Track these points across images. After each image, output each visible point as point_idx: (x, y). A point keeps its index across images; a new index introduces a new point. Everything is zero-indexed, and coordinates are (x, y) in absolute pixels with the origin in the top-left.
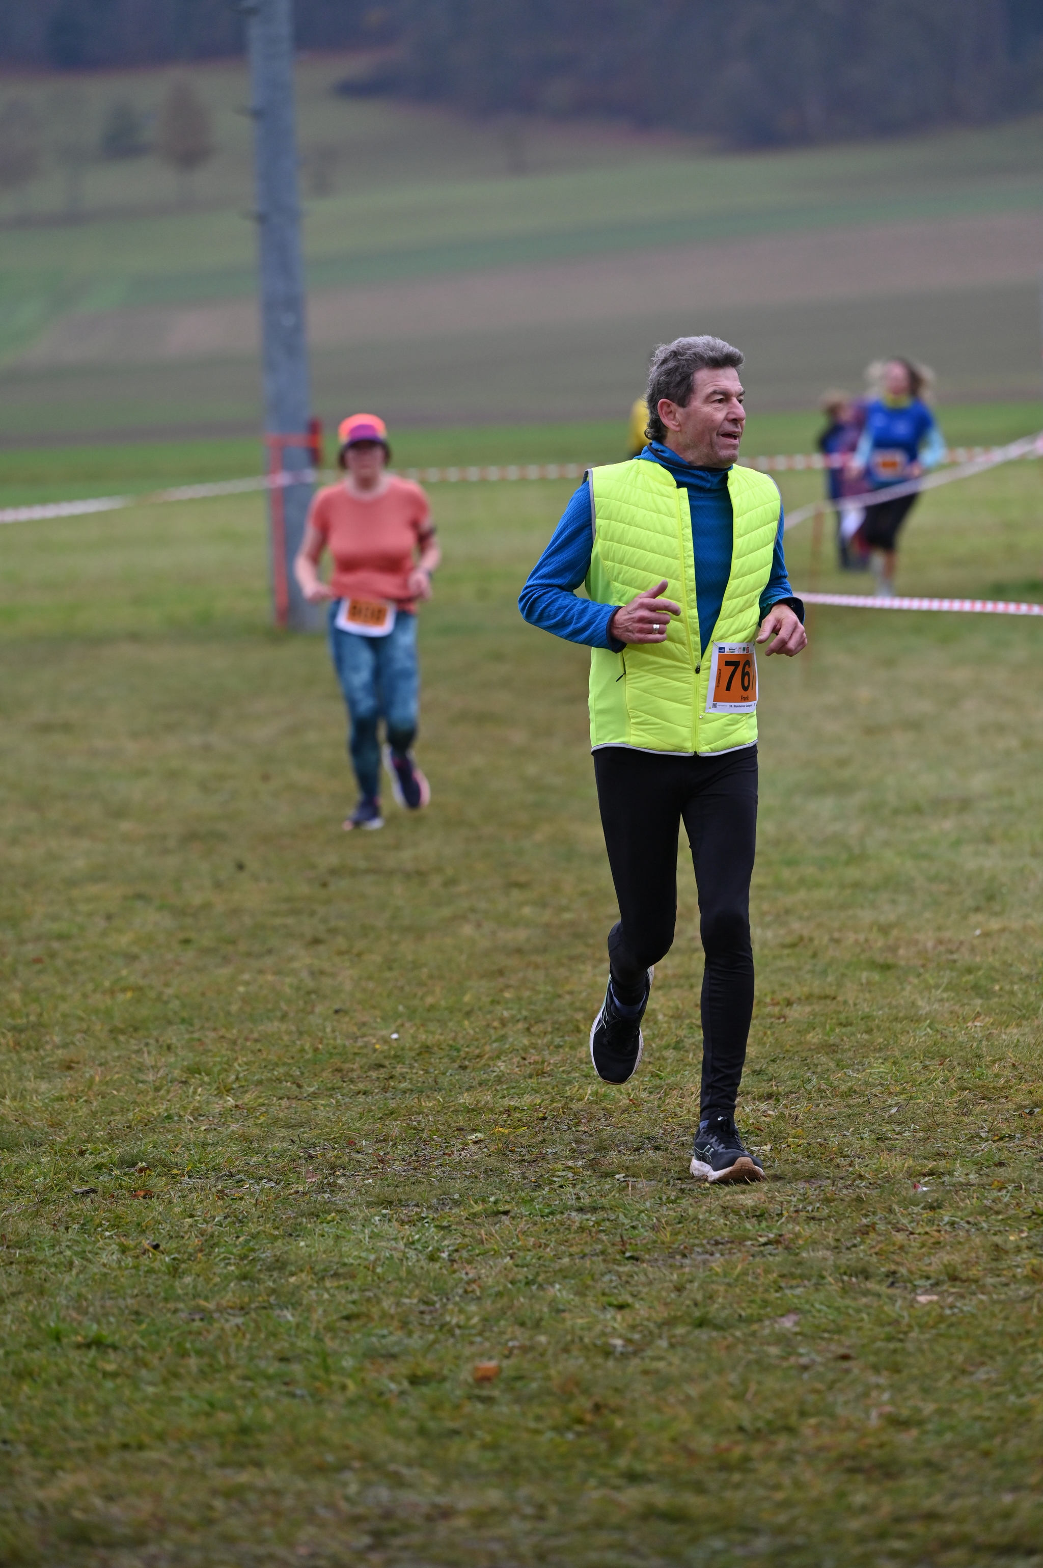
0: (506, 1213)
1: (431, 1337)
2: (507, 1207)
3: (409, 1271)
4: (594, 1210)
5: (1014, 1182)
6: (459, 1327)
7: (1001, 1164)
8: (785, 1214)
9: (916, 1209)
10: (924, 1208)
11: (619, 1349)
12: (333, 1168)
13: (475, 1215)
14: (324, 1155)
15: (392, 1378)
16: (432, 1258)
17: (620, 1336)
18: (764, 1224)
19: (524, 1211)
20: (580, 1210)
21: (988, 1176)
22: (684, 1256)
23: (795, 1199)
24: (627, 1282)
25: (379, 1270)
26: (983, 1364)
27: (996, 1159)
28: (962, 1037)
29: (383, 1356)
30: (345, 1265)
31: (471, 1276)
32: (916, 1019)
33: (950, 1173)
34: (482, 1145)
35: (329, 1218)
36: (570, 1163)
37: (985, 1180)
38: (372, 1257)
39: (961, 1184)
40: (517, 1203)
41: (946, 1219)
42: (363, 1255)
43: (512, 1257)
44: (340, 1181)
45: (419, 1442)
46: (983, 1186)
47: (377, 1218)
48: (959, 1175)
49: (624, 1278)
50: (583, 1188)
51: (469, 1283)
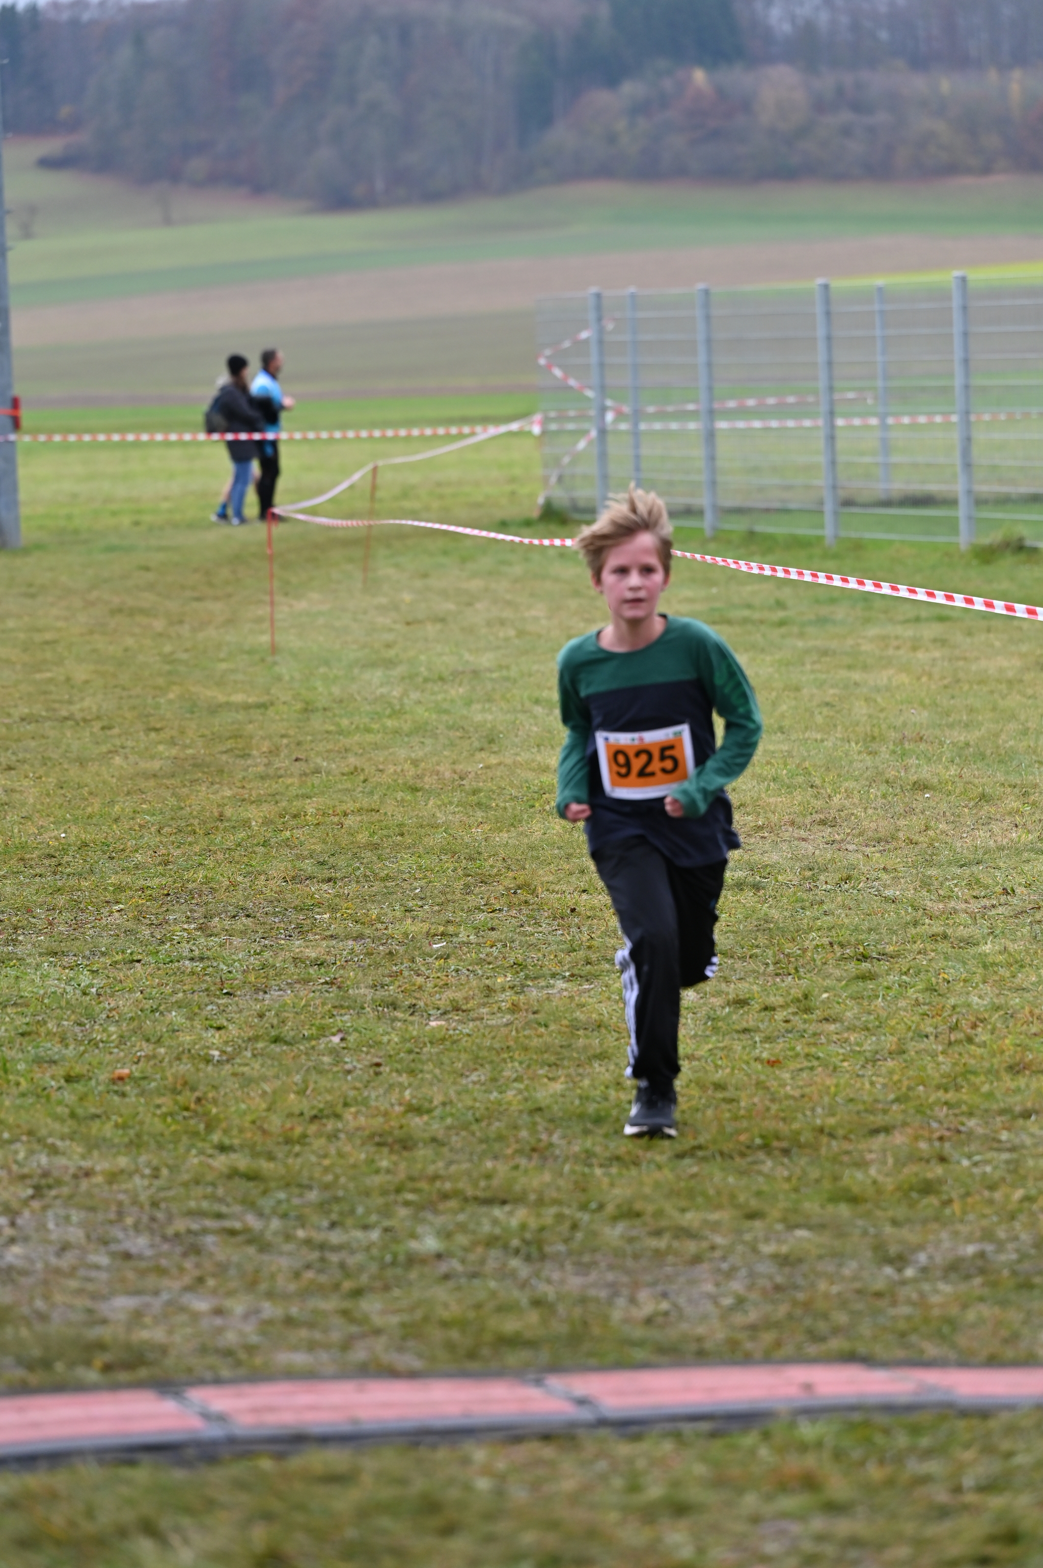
0: (139, 961)
1: (82, 1048)
2: (139, 957)
3: (68, 1002)
4: (202, 959)
5: (501, 941)
6: (102, 1042)
7: (493, 929)
8: (338, 963)
9: (430, 960)
10: (436, 958)
11: (216, 1058)
12: (16, 928)
13: (116, 962)
14: (9, 919)
15: (53, 1077)
16: (85, 994)
17: (217, 1049)
18: (323, 970)
19: (151, 959)
20: (192, 959)
21: (483, 937)
22: (265, 992)
23: (345, 953)
24: (224, 1011)
25: (46, 1001)
26: (476, 1069)
27: (489, 926)
28: (467, 839)
29: (46, 1062)
30: (22, 997)
31: (112, 1005)
32: (435, 826)
33: (457, 935)
34: (123, 913)
35: (12, 964)
36: (186, 926)
37: (481, 940)
38: (42, 992)
39: (464, 943)
40: (147, 955)
41: (453, 967)
42: (35, 990)
43: (142, 993)
44: (20, 938)
45: (70, 1122)
46: (479, 944)
47: (46, 964)
48: (463, 937)
49: (222, 1008)
50: (194, 944)
51: (111, 1010)
